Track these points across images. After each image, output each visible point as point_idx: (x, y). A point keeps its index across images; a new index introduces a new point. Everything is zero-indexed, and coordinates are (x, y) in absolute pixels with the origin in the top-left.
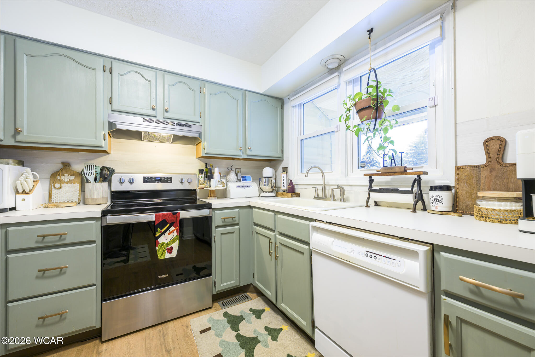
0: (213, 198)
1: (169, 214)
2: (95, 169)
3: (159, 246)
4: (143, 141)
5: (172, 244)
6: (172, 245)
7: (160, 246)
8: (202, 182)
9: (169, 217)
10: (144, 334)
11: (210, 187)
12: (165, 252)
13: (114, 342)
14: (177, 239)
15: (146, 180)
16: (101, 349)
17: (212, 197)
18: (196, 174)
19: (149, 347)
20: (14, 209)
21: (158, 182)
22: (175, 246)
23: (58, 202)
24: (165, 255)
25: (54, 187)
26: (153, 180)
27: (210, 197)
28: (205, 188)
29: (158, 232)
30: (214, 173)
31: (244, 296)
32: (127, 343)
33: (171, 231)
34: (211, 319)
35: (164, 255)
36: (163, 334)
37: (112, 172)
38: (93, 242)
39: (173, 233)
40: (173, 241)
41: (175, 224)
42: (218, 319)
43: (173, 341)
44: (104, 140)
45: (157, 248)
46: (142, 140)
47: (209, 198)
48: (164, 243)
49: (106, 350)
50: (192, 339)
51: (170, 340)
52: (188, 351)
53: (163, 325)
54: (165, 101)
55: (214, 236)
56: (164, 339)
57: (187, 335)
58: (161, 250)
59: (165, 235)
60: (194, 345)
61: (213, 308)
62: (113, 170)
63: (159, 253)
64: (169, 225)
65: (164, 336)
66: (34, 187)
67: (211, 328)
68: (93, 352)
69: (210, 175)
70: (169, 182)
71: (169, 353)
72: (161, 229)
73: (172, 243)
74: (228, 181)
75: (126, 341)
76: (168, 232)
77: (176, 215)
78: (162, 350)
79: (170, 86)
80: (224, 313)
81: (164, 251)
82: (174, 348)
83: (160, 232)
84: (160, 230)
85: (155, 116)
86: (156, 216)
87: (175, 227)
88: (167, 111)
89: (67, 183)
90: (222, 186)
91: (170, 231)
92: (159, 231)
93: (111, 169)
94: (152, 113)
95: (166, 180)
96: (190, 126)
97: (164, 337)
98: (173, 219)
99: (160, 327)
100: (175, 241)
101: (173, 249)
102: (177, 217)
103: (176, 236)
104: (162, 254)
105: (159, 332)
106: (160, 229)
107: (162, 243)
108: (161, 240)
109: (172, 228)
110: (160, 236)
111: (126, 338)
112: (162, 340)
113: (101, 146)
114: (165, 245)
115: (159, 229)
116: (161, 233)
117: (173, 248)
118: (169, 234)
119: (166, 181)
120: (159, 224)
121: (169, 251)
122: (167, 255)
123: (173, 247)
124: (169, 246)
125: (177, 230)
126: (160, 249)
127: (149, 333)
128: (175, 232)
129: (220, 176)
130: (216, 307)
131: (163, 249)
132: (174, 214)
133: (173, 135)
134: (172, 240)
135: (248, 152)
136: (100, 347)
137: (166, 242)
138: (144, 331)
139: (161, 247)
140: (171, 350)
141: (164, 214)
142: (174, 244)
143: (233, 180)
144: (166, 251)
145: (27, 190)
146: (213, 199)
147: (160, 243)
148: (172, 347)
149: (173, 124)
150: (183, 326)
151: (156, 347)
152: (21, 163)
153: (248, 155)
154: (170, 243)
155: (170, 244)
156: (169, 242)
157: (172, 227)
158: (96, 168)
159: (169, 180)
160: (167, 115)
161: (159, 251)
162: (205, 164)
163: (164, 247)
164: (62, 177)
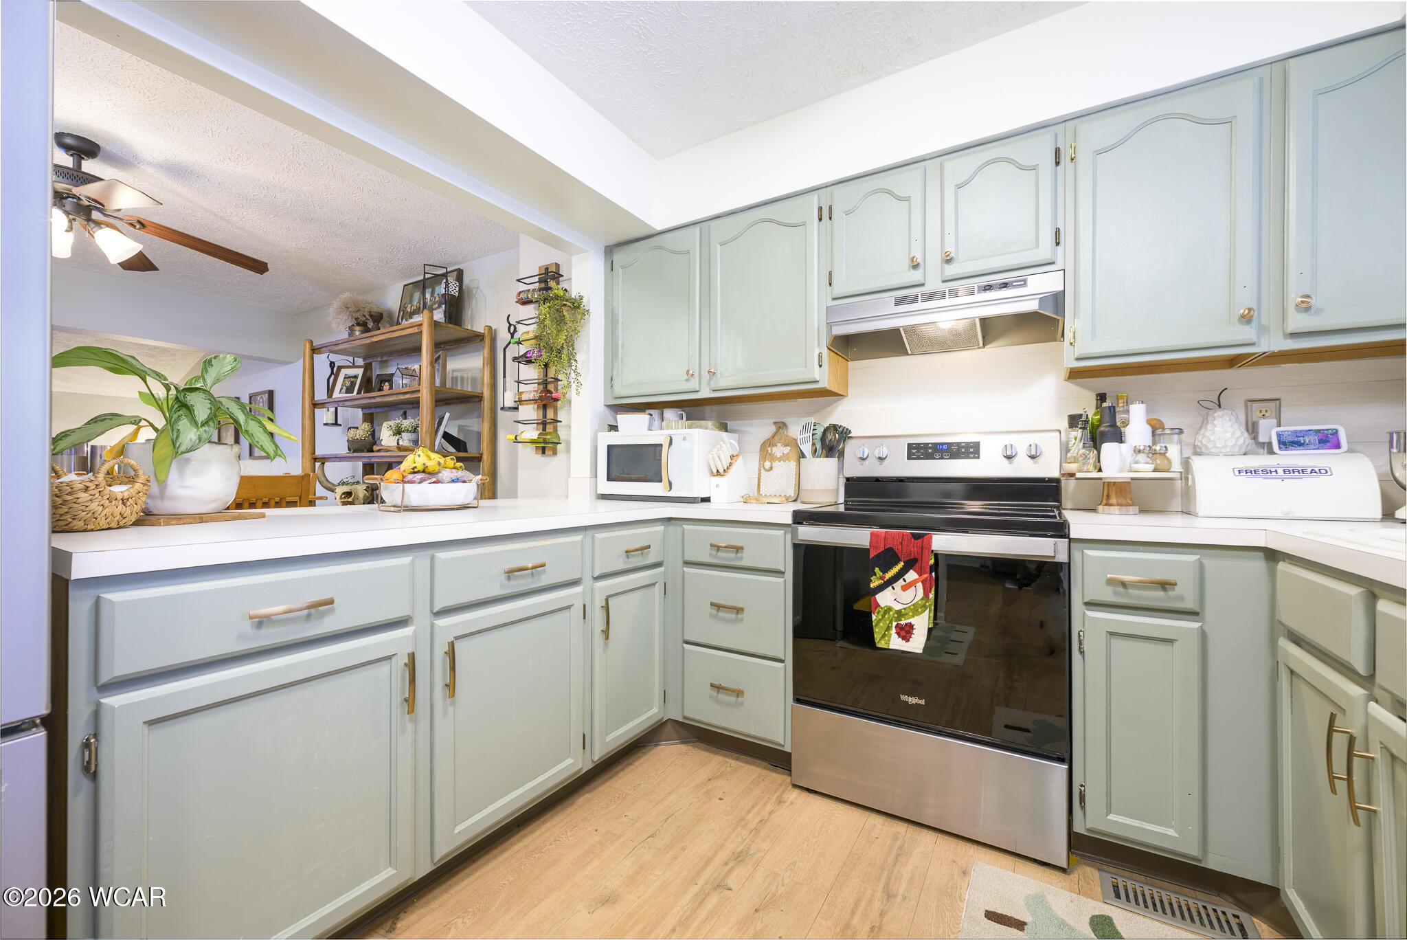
0: (1116, 509)
1: (904, 535)
2: (814, 430)
3: (878, 613)
4: (911, 355)
5: (913, 616)
6: (912, 621)
7: (882, 613)
8: (1073, 453)
9: (901, 543)
10: (865, 819)
11: (1100, 470)
12: (891, 632)
13: (812, 796)
14: (924, 607)
15: (914, 451)
16: (785, 796)
17: (1111, 505)
18: (1060, 432)
19: (857, 854)
20: (706, 500)
21: (942, 458)
22: (922, 623)
23: (768, 495)
24: (889, 641)
25: (764, 468)
26: (930, 451)
27: (1106, 505)
28: (1078, 475)
29: (874, 577)
30: (1126, 424)
31: (1233, 922)
32: (827, 816)
33: (909, 583)
34: (1038, 901)
35: (886, 638)
36: (901, 848)
37: (845, 434)
38: (780, 573)
39: (913, 588)
40: (916, 610)
41: (917, 566)
42: (1063, 917)
43: (911, 881)
44: (820, 366)
45: (874, 617)
46: (908, 355)
47: (1100, 508)
48: (889, 609)
49: (792, 803)
50: (958, 913)
51: (906, 872)
52: (933, 932)
53: (912, 829)
54: (946, 233)
55: (1079, 636)
56: (896, 860)
57: (952, 894)
58: (881, 624)
59: (894, 589)
60: (955, 931)
61: (1074, 877)
62: (845, 430)
63: (877, 630)
64: (902, 564)
65: (901, 854)
66: (730, 466)
67: (1026, 927)
68: (775, 794)
69: (1107, 429)
70: (972, 456)
71: (888, 899)
72: (885, 571)
73: (911, 614)
74: (1198, 450)
75: (828, 811)
76: (901, 582)
77: (920, 541)
78: (878, 881)
79: (959, 187)
80: (1097, 916)
81: (889, 628)
82: (905, 898)
83: (882, 578)
84: (881, 574)
85: (921, 283)
86: (872, 534)
87: (920, 575)
88: (949, 261)
89: (780, 459)
90: (1152, 467)
91: (905, 580)
92: (877, 574)
93: (841, 429)
94: (916, 276)
95: (963, 450)
96: (1023, 283)
97: (898, 855)
98: (913, 548)
99: (901, 828)
100: (920, 610)
101: (914, 632)
102: (922, 546)
103: (922, 599)
104: (884, 636)
105: (895, 838)
106: (881, 571)
107: (886, 608)
108: (885, 599)
109: (912, 575)
110: (881, 588)
111: (832, 805)
112: (891, 860)
113: (814, 380)
114: (891, 613)
115: (877, 570)
116: (885, 582)
117: (913, 629)
118: (905, 588)
119: (963, 453)
120: (878, 556)
121: (903, 633)
122: (896, 643)
123: (913, 626)
124: (903, 619)
125: (924, 582)
126: (880, 620)
127: (875, 825)
128: (920, 585)
129: (1153, 432)
130: (1084, 877)
131: (888, 622)
132: (916, 537)
133: (978, 322)
134: (912, 607)
135: (1298, 321)
136: (785, 793)
137: (897, 607)
138: (867, 813)
139: (883, 616)
140: (895, 896)
141: (891, 534)
142: (916, 617)
143: (1225, 446)
144: (893, 631)
145: (721, 471)
146: (1117, 512)
147: (882, 606)
148: (901, 892)
149: (970, 292)
150: (954, 862)
151: (869, 864)
152: (724, 428)
153: (1295, 335)
154: (906, 611)
155: (906, 615)
156: (905, 609)
157: (911, 571)
158: (815, 428)
159: (971, 450)
160: (951, 270)
161: (876, 625)
162: (1097, 395)
163: (889, 618)
164: (775, 449)
